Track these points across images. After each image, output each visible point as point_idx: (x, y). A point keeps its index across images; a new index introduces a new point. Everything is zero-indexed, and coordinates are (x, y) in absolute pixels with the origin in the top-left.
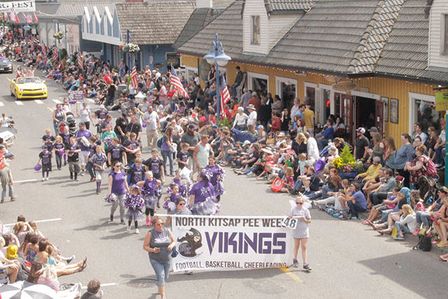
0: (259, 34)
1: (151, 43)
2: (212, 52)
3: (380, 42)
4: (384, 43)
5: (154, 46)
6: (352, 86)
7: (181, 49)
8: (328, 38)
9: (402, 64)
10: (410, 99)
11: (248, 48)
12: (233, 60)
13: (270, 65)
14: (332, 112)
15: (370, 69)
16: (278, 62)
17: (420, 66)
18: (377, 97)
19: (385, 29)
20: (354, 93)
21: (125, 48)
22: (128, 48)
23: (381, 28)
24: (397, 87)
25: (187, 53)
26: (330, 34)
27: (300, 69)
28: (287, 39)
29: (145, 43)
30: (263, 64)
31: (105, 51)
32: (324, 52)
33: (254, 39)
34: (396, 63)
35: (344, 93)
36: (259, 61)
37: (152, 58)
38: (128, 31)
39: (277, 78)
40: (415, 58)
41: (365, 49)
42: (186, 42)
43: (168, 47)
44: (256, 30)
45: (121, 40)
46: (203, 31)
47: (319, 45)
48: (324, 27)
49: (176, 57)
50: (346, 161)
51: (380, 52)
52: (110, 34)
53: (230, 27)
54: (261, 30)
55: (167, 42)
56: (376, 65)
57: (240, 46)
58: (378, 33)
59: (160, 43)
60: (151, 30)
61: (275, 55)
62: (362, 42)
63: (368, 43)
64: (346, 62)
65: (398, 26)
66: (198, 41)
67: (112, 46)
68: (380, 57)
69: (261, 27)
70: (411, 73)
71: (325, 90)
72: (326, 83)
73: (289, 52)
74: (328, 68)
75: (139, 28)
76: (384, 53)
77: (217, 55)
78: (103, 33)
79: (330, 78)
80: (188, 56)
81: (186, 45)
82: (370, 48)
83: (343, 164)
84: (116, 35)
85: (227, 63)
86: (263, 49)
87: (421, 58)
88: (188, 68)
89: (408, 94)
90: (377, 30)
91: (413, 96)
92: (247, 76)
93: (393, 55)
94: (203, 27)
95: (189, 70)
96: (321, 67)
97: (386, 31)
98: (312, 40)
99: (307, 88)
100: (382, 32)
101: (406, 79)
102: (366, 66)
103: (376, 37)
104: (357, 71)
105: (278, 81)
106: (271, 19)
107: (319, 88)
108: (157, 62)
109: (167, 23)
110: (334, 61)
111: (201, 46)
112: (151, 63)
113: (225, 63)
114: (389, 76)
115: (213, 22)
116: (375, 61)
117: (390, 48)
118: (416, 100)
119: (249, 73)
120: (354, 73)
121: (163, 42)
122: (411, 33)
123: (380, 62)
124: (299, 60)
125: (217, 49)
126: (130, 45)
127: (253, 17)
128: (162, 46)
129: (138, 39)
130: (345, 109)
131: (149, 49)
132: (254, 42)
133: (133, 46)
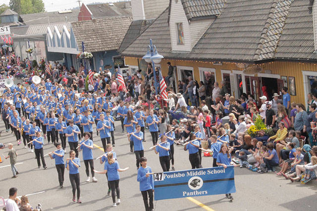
0: (183, 36)
1: (101, 50)
2: (148, 53)
3: (276, 35)
4: (280, 35)
5: (103, 53)
6: (258, 70)
7: (124, 53)
8: (236, 35)
9: (295, 50)
10: (304, 77)
11: (176, 48)
12: (165, 58)
13: (193, 59)
14: (245, 91)
15: (271, 56)
16: (199, 57)
17: (309, 50)
18: (278, 77)
19: (279, 24)
20: (260, 75)
21: (82, 56)
22: (84, 56)
23: (276, 24)
24: (292, 69)
25: (129, 56)
26: (237, 32)
27: (217, 60)
28: (204, 39)
29: (96, 50)
30: (188, 59)
31: (66, 59)
32: (234, 46)
33: (179, 41)
34: (290, 50)
35: (253, 75)
36: (185, 57)
37: (102, 61)
38: (83, 43)
39: (200, 69)
40: (304, 44)
41: (265, 41)
42: (128, 47)
43: (114, 52)
44: (180, 34)
45: (78, 50)
46: (140, 38)
47: (230, 41)
48: (232, 27)
49: (121, 59)
50: (259, 128)
51: (277, 42)
52: (68, 46)
53: (161, 33)
54: (184, 33)
55: (113, 48)
56: (275, 52)
57: (169, 46)
58: (274, 28)
59: (107, 49)
60: (100, 40)
61: (197, 51)
62: (263, 36)
63: (267, 36)
64: (252, 52)
65: (288, 21)
66: (137, 46)
67: (71, 55)
68: (277, 46)
69: (184, 31)
70: (303, 56)
71: (237, 75)
72: (237, 69)
73: (207, 48)
74: (238, 58)
75: (90, 39)
76: (280, 43)
77: (152, 55)
78: (63, 46)
79: (241, 65)
80: (130, 58)
81: (128, 49)
82: (269, 40)
83: (257, 130)
84: (74, 47)
86: (187, 47)
87: (309, 44)
88: (131, 67)
89: (301, 72)
90: (273, 26)
91: (305, 73)
92: (176, 69)
93: (287, 44)
94: (139, 35)
95: (132, 68)
96: (233, 57)
97: (281, 26)
98: (224, 38)
99: (224, 74)
100: (277, 27)
101: (300, 61)
102: (267, 53)
103: (273, 31)
104: (261, 58)
105: (201, 71)
106: (191, 24)
107: (233, 74)
108: (107, 64)
109: (111, 34)
110: (243, 52)
111: (139, 49)
112: (102, 65)
113: (159, 61)
114: (286, 60)
115: (147, 30)
116: (274, 49)
117: (284, 38)
118: (308, 76)
119: (178, 67)
120: (259, 60)
121: (110, 49)
122: (299, 26)
123: (278, 50)
124: (216, 54)
125: (152, 51)
126: (85, 53)
127: (177, 24)
128: (108, 52)
129: (91, 48)
130: (254, 88)
131: (100, 55)
132: (180, 43)
133: (88, 54)
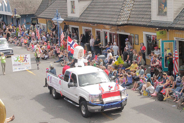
0: (75, 9)
1: (24, 14)
2: (55, 17)
3: (129, 10)
4: (131, 11)
5: (26, 15)
6: (118, 30)
7: (39, 16)
8: (106, 10)
9: (140, 20)
10: (144, 35)
11: (70, 15)
12: (65, 20)
13: (81, 22)
14: (108, 41)
15: (126, 22)
16: (84, 21)
17: (148, 20)
18: (129, 34)
19: (130, 5)
20: (118, 33)
21: (14, 17)
22: (16, 17)
23: (129, 4)
24: (137, 30)
25: (42, 18)
26: (106, 8)
27: (94, 23)
28: (87, 10)
29: (22, 14)
30: (77, 22)
31: (3, 18)
32: (104, 16)
33: (72, 11)
34: (137, 19)
35: (114, 33)
36: (76, 20)
37: (25, 20)
38: (15, 9)
40: (145, 17)
41: (123, 14)
42: (41, 13)
43: (32, 15)
44: (73, 7)
45: (11, 13)
46: (48, 8)
47: (102, 13)
48: (103, 5)
49: (36, 19)
50: (120, 63)
51: (129, 15)
52: (6, 11)
53: (61, 6)
54: (75, 7)
55: (31, 13)
56: (128, 20)
57: (66, 14)
58: (128, 6)
59: (28, 14)
60: (24, 8)
61: (82, 17)
62: (121, 11)
63: (124, 11)
64: (115, 20)
65: (135, 3)
66: (47, 12)
67: (7, 15)
68: (129, 17)
69: (75, 6)
70: (144, 23)
71: (105, 32)
72: (105, 29)
73: (89, 16)
74: (107, 23)
75: (19, 7)
76: (131, 15)
77: (57, 19)
78: (2, 10)
79: (107, 27)
81: (41, 14)
82: (125, 14)
83: (119, 64)
84: (9, 11)
85: (62, 22)
86: (77, 15)
87: (148, 17)
88: (42, 24)
89: (142, 33)
90: (127, 6)
91: (145, 33)
92: (69, 26)
93: (135, 16)
94: (48, 6)
96: (104, 22)
97: (131, 6)
98: (99, 11)
99: (97, 31)
100: (129, 6)
101: (142, 26)
102: (124, 21)
103: (127, 8)
104: (120, 23)
105: (83, 28)
106: (80, 2)
107: (102, 31)
108: (28, 22)
109: (30, 5)
110: (110, 19)
111: (48, 15)
112: (25, 22)
114: (135, 25)
115: (52, 4)
116: (127, 18)
117: (133, 13)
118: (146, 35)
119: (70, 26)
120: (119, 24)
121: (29, 13)
122: (142, 6)
123: (130, 19)
124: (94, 19)
125: (57, 16)
126: (16, 15)
127: (72, 1)
128: (29, 15)
129: (19, 13)
130: (114, 39)
131: (24, 16)
132: (73, 12)
133: (18, 16)
